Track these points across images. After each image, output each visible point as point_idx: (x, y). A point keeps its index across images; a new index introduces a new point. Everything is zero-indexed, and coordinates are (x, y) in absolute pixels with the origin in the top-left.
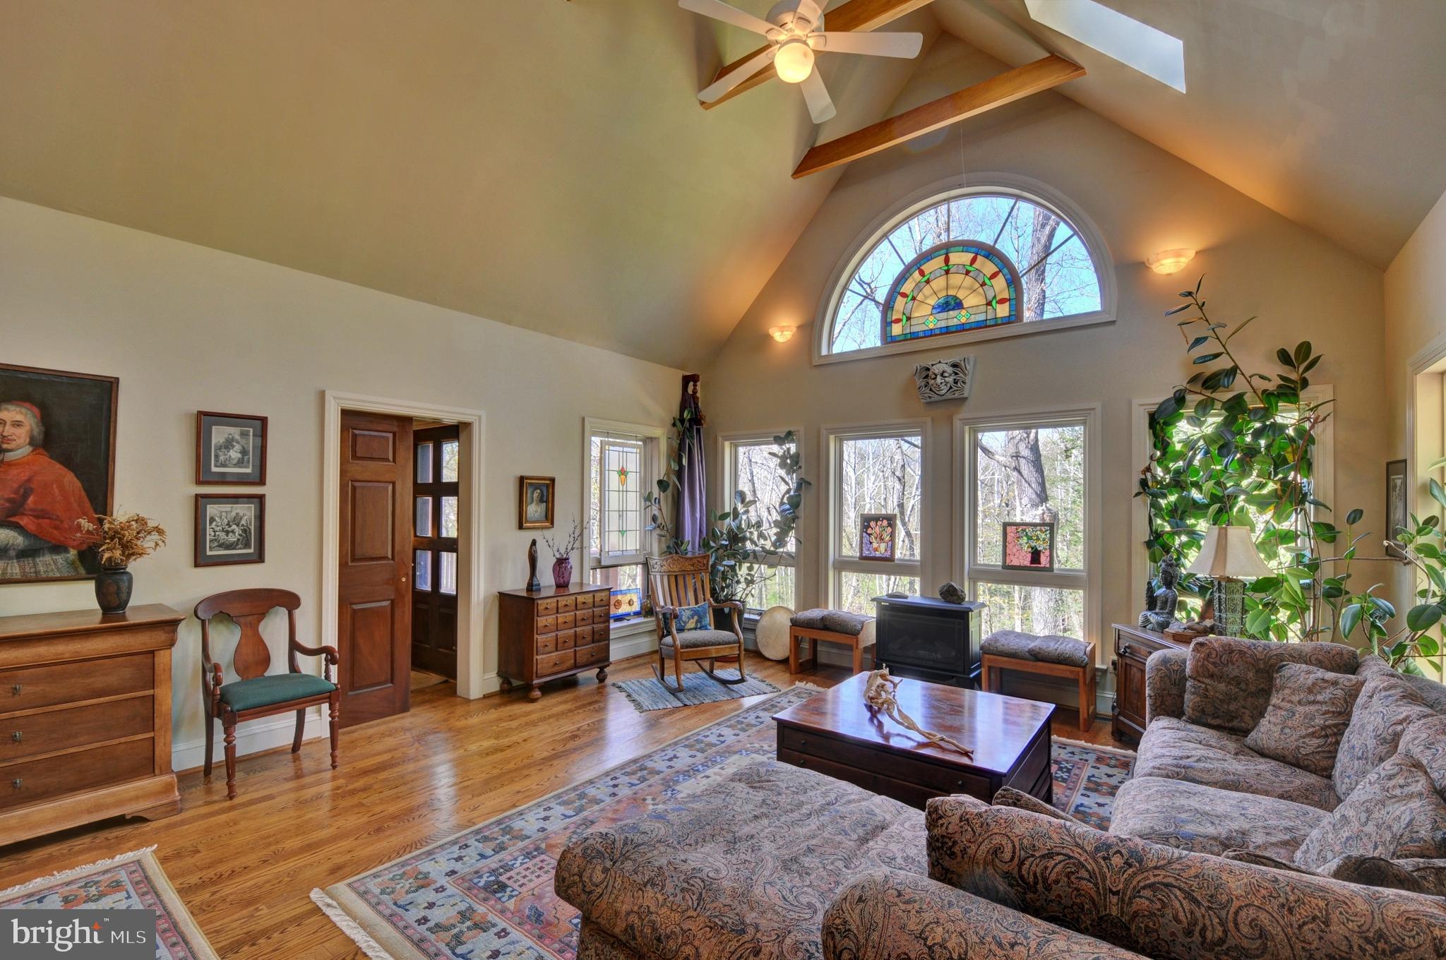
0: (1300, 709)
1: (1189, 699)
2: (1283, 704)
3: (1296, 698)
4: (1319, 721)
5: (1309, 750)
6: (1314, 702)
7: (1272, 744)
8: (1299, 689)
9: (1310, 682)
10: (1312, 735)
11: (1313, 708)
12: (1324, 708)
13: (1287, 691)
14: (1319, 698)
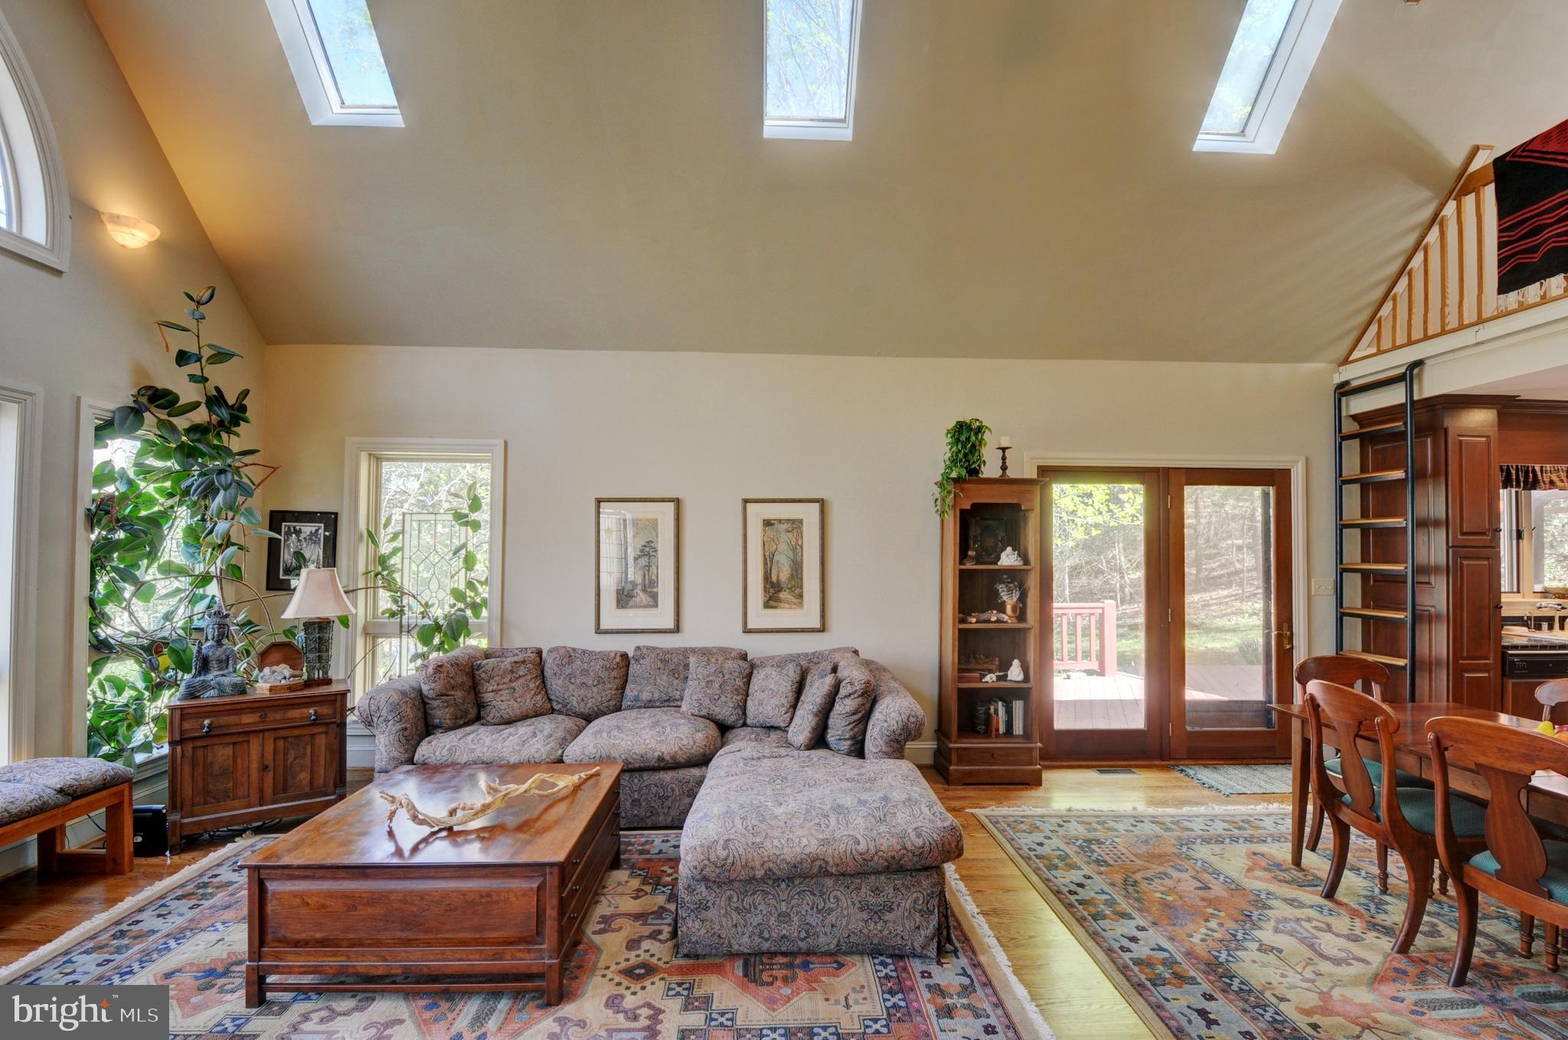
0: (514, 684)
1: (441, 713)
2: (500, 687)
3: (506, 680)
4: (532, 685)
5: (540, 703)
6: (520, 677)
7: (518, 712)
8: (505, 672)
9: (509, 667)
10: (535, 694)
11: (522, 680)
12: (529, 677)
13: (497, 678)
14: (521, 673)
